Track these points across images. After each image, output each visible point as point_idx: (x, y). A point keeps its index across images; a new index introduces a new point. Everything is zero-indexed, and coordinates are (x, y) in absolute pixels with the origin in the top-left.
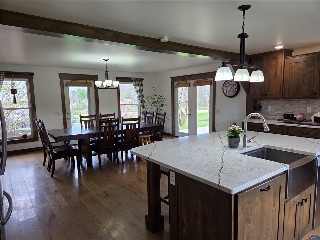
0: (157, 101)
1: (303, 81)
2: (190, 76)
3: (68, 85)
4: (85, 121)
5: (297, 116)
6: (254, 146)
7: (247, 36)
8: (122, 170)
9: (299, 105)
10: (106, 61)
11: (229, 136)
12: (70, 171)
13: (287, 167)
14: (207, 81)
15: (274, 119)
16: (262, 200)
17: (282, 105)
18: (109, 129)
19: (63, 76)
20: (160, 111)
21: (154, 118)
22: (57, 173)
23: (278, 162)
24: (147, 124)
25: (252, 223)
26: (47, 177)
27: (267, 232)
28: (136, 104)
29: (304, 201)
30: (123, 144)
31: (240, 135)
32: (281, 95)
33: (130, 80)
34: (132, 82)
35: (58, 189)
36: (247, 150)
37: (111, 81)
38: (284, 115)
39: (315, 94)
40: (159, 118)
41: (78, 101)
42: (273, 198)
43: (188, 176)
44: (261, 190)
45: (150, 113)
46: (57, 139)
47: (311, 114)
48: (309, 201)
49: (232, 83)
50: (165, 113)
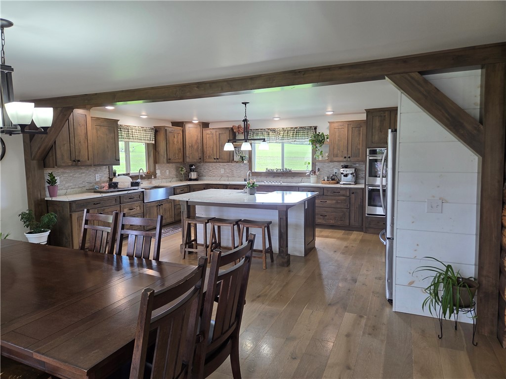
32: (93, 161)
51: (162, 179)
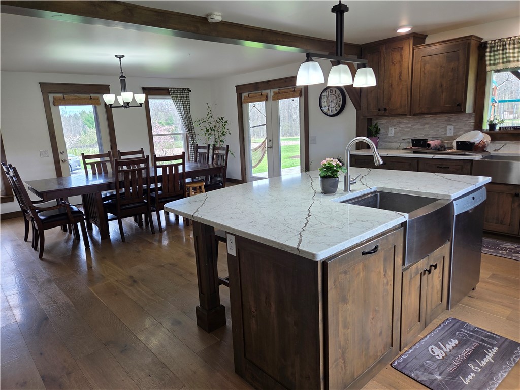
0: (215, 127)
1: (441, 86)
2: (267, 82)
3: (57, 102)
4: (92, 164)
5: (432, 142)
6: (360, 189)
7: (347, 10)
8: (160, 241)
9: (436, 124)
10: (120, 58)
11: (322, 175)
12: (71, 247)
13: (405, 217)
14: (294, 91)
15: (398, 149)
16: (365, 267)
17: (409, 125)
18: (133, 176)
19: (46, 88)
20: (221, 143)
21: (211, 154)
22: (49, 252)
23: (393, 211)
24: (199, 165)
25: (350, 302)
26: (33, 258)
27: (376, 314)
28: (180, 134)
29: (433, 268)
30: (160, 199)
31: (338, 173)
32: (409, 109)
33: (167, 92)
34: (170, 95)
35: (52, 277)
36: (350, 196)
37: (131, 93)
38: (413, 140)
39: (458, 105)
40: (218, 155)
41: (82, 132)
42: (384, 265)
43: (253, 239)
44: (364, 254)
45: (204, 148)
46: (45, 196)
47: (453, 138)
48: (442, 267)
49: (334, 93)
50: (228, 146)
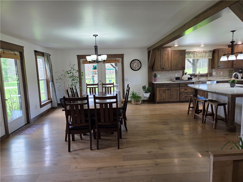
1: (179, 62)
9: (172, 73)
14: (116, 60)
34: (44, 56)
49: (137, 62)
51: (217, 77)
